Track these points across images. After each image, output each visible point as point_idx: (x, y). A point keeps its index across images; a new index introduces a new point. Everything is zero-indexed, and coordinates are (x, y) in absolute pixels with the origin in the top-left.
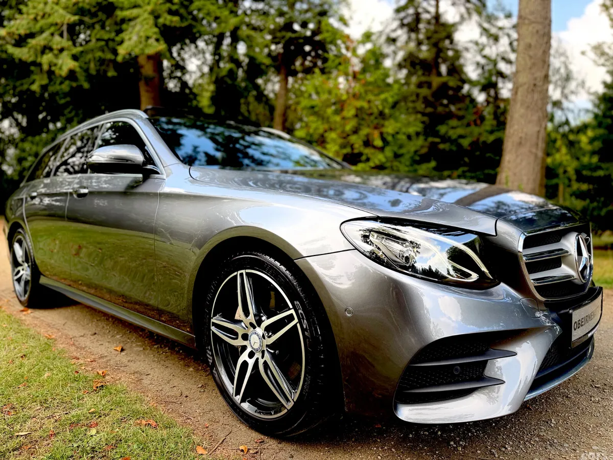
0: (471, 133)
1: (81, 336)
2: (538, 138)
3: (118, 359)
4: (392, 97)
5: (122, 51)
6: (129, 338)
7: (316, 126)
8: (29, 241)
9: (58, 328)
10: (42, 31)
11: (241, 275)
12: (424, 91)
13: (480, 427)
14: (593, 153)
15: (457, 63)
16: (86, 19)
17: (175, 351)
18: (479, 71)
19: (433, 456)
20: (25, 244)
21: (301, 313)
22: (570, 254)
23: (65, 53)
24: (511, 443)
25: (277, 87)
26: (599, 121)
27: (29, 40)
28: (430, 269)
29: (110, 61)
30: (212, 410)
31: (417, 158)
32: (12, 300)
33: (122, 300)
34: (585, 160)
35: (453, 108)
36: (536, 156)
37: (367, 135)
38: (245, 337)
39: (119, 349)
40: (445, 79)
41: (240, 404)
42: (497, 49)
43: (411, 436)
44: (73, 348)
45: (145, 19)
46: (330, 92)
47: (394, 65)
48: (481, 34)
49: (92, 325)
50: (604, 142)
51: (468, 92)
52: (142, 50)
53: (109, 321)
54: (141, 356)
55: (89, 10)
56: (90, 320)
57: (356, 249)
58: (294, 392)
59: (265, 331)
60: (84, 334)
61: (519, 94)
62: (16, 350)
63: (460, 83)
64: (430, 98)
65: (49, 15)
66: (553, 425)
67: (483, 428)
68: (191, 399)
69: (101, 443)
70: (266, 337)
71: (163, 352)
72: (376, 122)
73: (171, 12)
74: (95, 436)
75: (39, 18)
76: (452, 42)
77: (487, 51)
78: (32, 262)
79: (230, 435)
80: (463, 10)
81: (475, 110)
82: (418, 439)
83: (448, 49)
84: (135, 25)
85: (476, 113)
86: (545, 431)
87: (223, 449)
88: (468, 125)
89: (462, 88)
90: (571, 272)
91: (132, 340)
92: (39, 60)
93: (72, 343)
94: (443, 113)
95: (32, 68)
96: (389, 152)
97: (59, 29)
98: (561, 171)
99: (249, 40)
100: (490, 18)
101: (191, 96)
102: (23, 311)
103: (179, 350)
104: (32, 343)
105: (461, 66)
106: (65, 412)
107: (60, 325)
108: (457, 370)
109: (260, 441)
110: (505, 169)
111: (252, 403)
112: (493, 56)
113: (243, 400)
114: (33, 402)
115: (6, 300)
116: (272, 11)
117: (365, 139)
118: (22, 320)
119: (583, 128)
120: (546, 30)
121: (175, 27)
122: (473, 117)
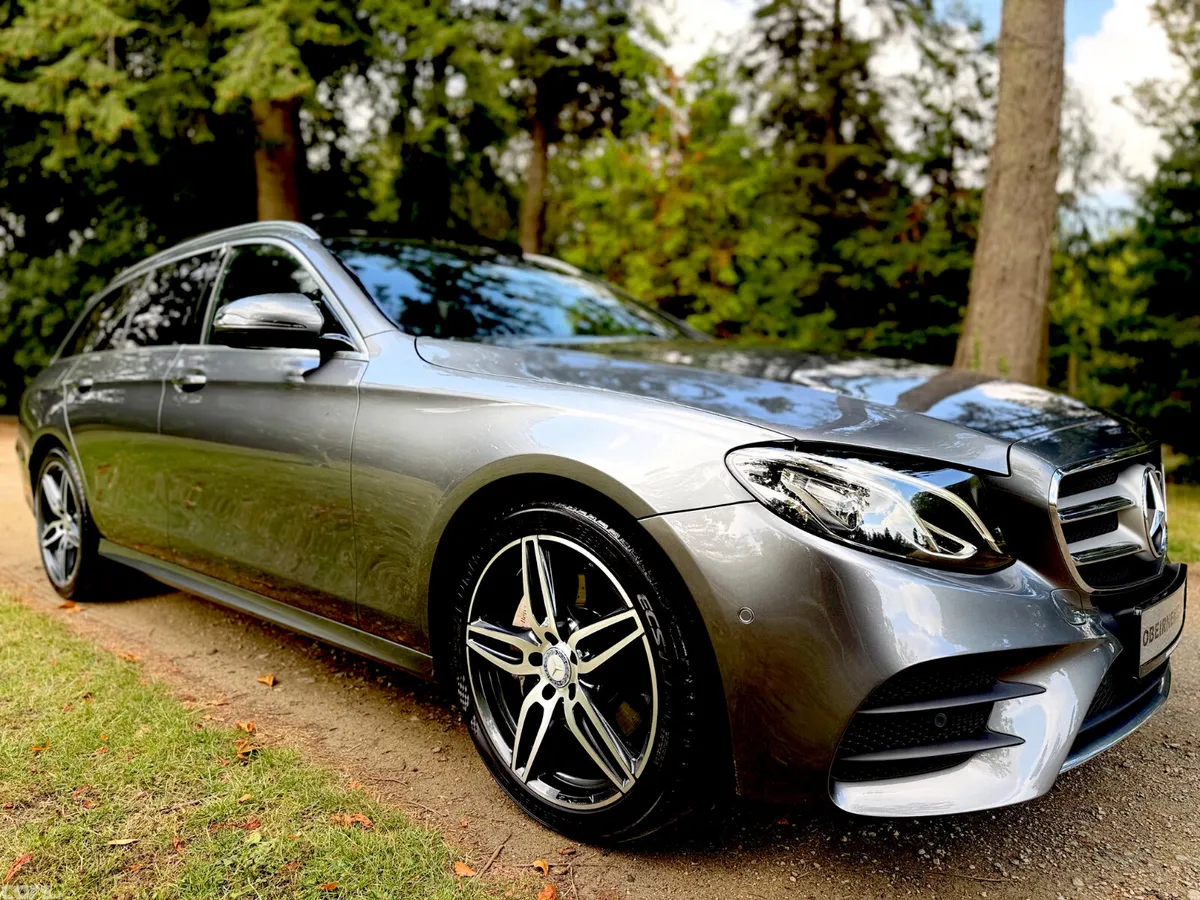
0: (903, 256)
1: (189, 656)
2: (1037, 268)
3: (268, 699)
4: (755, 186)
5: (226, 92)
6: (282, 660)
7: (606, 241)
8: (75, 472)
9: (141, 640)
10: (66, 50)
11: (530, 544)
12: (812, 174)
13: (969, 822)
14: (1137, 296)
15: (873, 120)
16: (154, 28)
17: (378, 683)
18: (919, 135)
19: (890, 875)
20: (68, 478)
21: (651, 618)
22: (1135, 507)
23: (112, 96)
24: (1029, 851)
25: (523, 162)
26: (1149, 234)
27: (40, 70)
28: (887, 534)
29: (199, 111)
30: (467, 795)
31: (798, 304)
32: (38, 586)
33: (265, 585)
34: (1122, 309)
35: (865, 207)
36: (1033, 302)
37: (707, 262)
38: (536, 659)
39: (269, 680)
40: (851, 150)
41: (526, 784)
42: (953, 92)
43: (845, 840)
44: (179, 680)
45: (271, 30)
46: (633, 177)
47: (750, 119)
48: (923, 64)
49: (205, 634)
50: (1158, 275)
51: (895, 175)
52: (266, 90)
53: (238, 627)
54: (313, 694)
55: (158, 12)
56: (199, 625)
57: (757, 500)
58: (634, 762)
59: (577, 648)
60: (195, 653)
61: (1002, 184)
62: (72, 683)
63: (880, 159)
64: (822, 187)
65: (80, 20)
66: (1101, 818)
67: (976, 823)
68: (424, 775)
69: (275, 858)
70: (579, 661)
71: (355, 686)
72: (722, 235)
73: (321, 16)
74: (260, 844)
75: (58, 25)
76: (865, 76)
77: (934, 97)
78: (82, 512)
79: (511, 841)
80: (888, 14)
81: (909, 211)
82: (858, 847)
83: (859, 91)
84: (252, 40)
85: (912, 216)
86: (1088, 829)
87: (503, 867)
88: (897, 240)
89: (884, 167)
90: (1135, 538)
91: (290, 662)
92: (59, 109)
93: (174, 669)
94: (848, 216)
95: (46, 124)
96: (747, 293)
97: (99, 48)
98: (1072, 330)
99: (472, 74)
100: (940, 32)
101: (355, 180)
102: (64, 607)
103: (386, 681)
104: (97, 670)
105: (884, 124)
106: (193, 802)
107: (142, 634)
108: (941, 720)
109: (568, 851)
110: (975, 329)
111: (550, 781)
112: (946, 107)
113: (532, 777)
114: (127, 783)
115: (26, 586)
116: (515, 13)
117: (703, 268)
118: (69, 625)
119: (1117, 246)
120: (1054, 62)
121: (330, 48)
122: (907, 225)
